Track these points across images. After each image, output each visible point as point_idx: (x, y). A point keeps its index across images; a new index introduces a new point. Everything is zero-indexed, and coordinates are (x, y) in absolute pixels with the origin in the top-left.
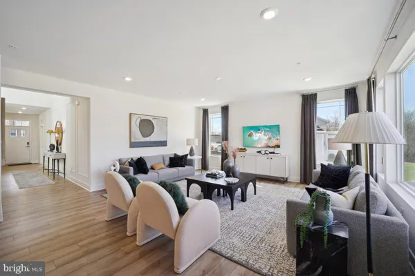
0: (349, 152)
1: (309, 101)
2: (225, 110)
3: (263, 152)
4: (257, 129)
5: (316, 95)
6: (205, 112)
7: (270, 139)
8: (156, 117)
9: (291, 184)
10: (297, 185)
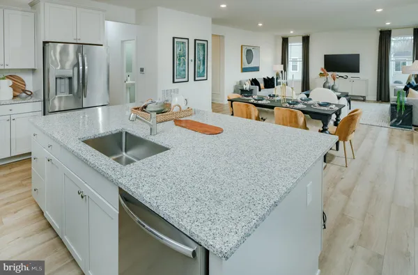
1: (385, 36)
2: (306, 40)
5: (390, 31)
6: (285, 40)
8: (254, 47)
9: (369, 101)
10: (374, 102)
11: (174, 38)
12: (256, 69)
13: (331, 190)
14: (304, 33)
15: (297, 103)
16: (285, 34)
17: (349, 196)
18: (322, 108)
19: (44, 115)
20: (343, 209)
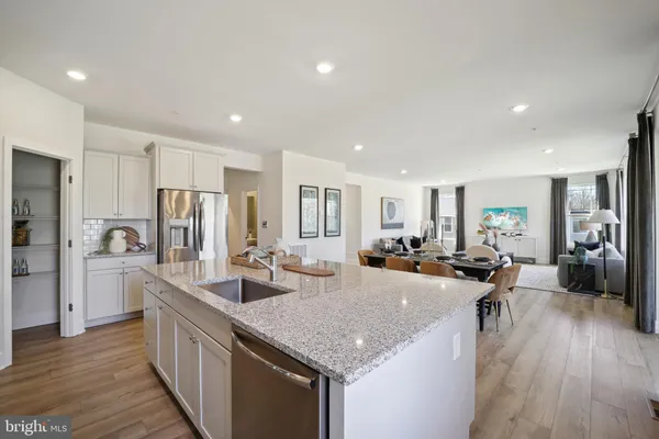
0: (600, 233)
1: (559, 185)
2: (460, 191)
3: (508, 234)
4: (500, 211)
5: (566, 179)
6: (435, 193)
7: (518, 224)
8: (397, 200)
9: (539, 264)
10: (547, 265)
11: (301, 187)
12: (401, 226)
13: (488, 358)
14: (458, 183)
15: (448, 258)
16: (434, 184)
17: (511, 366)
18: (479, 263)
19: (158, 263)
20: (503, 379)
